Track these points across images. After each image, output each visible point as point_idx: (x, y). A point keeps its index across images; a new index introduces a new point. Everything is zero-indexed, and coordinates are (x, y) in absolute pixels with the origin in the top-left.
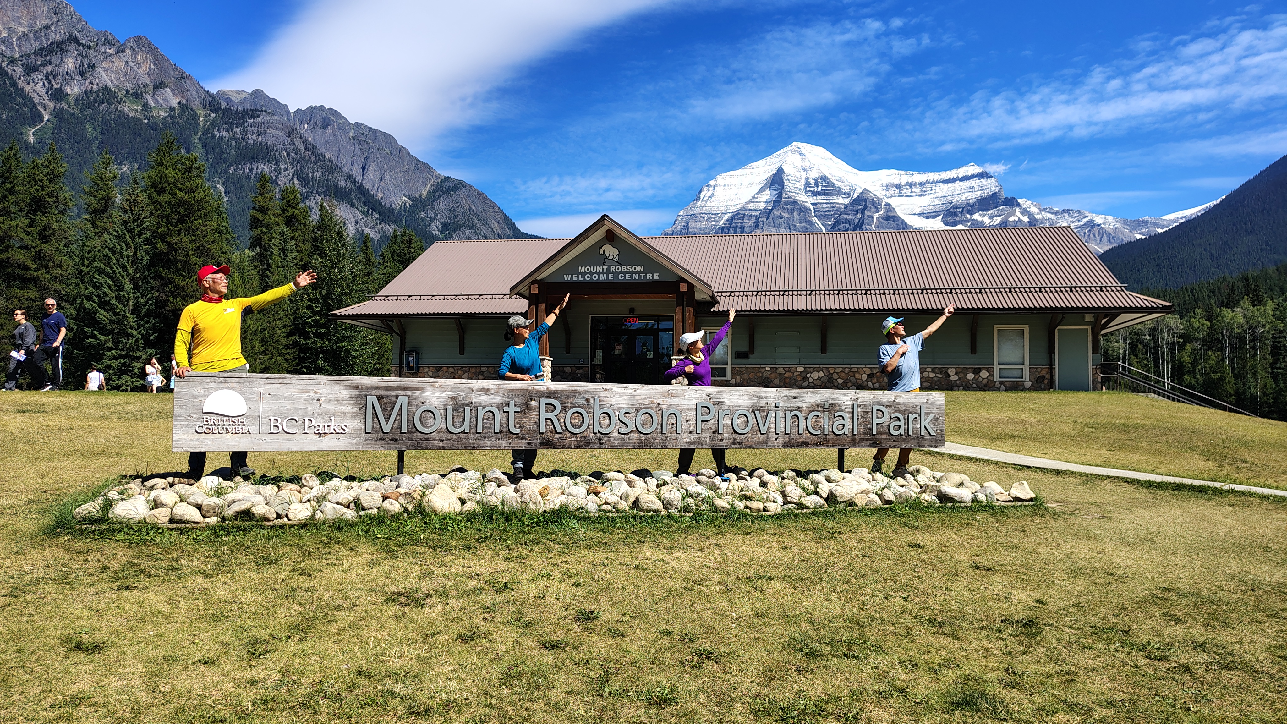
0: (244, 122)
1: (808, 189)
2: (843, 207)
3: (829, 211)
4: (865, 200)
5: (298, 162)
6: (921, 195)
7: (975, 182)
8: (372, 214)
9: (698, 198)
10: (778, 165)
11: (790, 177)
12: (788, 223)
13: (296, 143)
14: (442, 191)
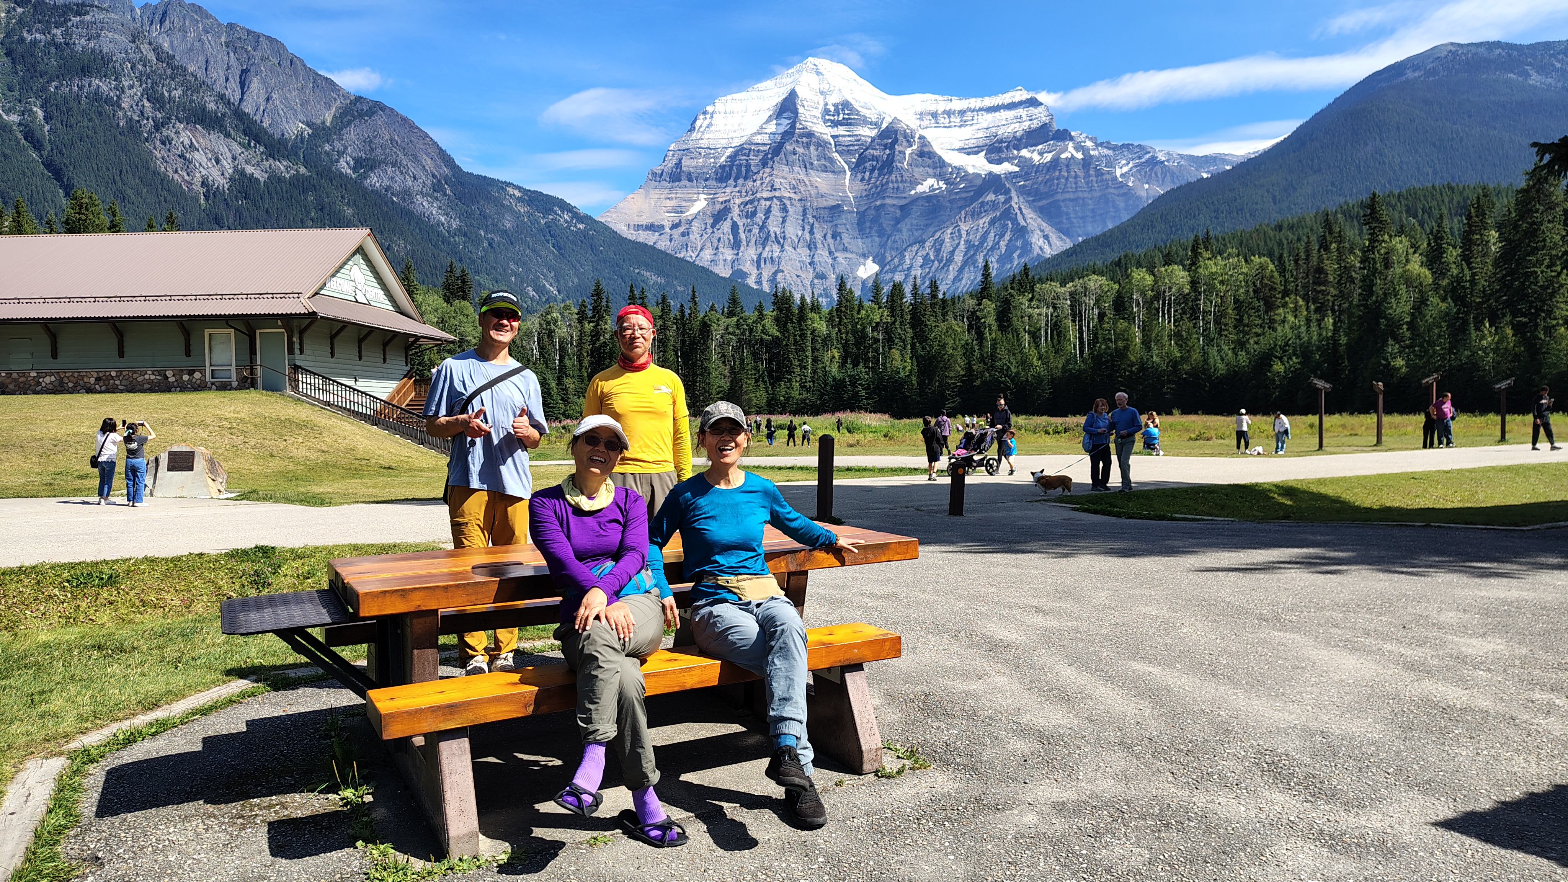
0: (66, 21)
1: (827, 117)
2: (869, 140)
3: (853, 145)
4: (896, 131)
5: (148, 77)
6: (960, 126)
7: (1022, 111)
8: (255, 147)
9: (692, 129)
10: (789, 88)
11: (805, 103)
12: (803, 161)
13: (143, 50)
14: (353, 115)
